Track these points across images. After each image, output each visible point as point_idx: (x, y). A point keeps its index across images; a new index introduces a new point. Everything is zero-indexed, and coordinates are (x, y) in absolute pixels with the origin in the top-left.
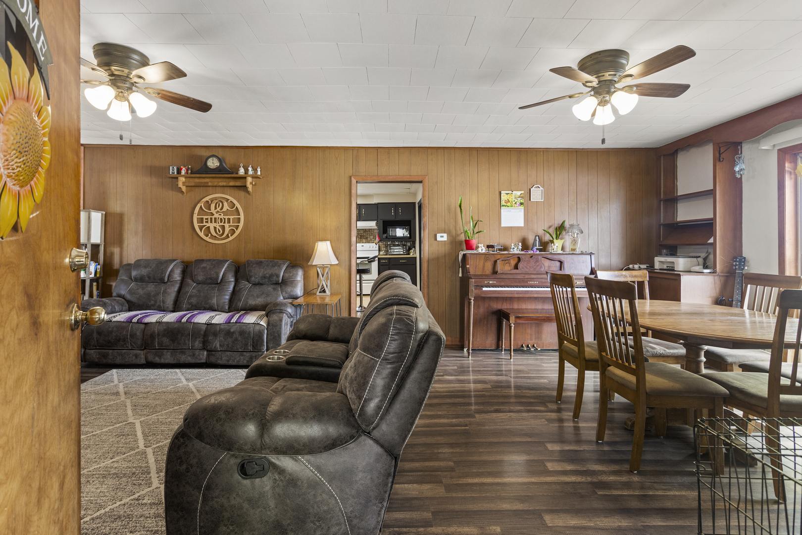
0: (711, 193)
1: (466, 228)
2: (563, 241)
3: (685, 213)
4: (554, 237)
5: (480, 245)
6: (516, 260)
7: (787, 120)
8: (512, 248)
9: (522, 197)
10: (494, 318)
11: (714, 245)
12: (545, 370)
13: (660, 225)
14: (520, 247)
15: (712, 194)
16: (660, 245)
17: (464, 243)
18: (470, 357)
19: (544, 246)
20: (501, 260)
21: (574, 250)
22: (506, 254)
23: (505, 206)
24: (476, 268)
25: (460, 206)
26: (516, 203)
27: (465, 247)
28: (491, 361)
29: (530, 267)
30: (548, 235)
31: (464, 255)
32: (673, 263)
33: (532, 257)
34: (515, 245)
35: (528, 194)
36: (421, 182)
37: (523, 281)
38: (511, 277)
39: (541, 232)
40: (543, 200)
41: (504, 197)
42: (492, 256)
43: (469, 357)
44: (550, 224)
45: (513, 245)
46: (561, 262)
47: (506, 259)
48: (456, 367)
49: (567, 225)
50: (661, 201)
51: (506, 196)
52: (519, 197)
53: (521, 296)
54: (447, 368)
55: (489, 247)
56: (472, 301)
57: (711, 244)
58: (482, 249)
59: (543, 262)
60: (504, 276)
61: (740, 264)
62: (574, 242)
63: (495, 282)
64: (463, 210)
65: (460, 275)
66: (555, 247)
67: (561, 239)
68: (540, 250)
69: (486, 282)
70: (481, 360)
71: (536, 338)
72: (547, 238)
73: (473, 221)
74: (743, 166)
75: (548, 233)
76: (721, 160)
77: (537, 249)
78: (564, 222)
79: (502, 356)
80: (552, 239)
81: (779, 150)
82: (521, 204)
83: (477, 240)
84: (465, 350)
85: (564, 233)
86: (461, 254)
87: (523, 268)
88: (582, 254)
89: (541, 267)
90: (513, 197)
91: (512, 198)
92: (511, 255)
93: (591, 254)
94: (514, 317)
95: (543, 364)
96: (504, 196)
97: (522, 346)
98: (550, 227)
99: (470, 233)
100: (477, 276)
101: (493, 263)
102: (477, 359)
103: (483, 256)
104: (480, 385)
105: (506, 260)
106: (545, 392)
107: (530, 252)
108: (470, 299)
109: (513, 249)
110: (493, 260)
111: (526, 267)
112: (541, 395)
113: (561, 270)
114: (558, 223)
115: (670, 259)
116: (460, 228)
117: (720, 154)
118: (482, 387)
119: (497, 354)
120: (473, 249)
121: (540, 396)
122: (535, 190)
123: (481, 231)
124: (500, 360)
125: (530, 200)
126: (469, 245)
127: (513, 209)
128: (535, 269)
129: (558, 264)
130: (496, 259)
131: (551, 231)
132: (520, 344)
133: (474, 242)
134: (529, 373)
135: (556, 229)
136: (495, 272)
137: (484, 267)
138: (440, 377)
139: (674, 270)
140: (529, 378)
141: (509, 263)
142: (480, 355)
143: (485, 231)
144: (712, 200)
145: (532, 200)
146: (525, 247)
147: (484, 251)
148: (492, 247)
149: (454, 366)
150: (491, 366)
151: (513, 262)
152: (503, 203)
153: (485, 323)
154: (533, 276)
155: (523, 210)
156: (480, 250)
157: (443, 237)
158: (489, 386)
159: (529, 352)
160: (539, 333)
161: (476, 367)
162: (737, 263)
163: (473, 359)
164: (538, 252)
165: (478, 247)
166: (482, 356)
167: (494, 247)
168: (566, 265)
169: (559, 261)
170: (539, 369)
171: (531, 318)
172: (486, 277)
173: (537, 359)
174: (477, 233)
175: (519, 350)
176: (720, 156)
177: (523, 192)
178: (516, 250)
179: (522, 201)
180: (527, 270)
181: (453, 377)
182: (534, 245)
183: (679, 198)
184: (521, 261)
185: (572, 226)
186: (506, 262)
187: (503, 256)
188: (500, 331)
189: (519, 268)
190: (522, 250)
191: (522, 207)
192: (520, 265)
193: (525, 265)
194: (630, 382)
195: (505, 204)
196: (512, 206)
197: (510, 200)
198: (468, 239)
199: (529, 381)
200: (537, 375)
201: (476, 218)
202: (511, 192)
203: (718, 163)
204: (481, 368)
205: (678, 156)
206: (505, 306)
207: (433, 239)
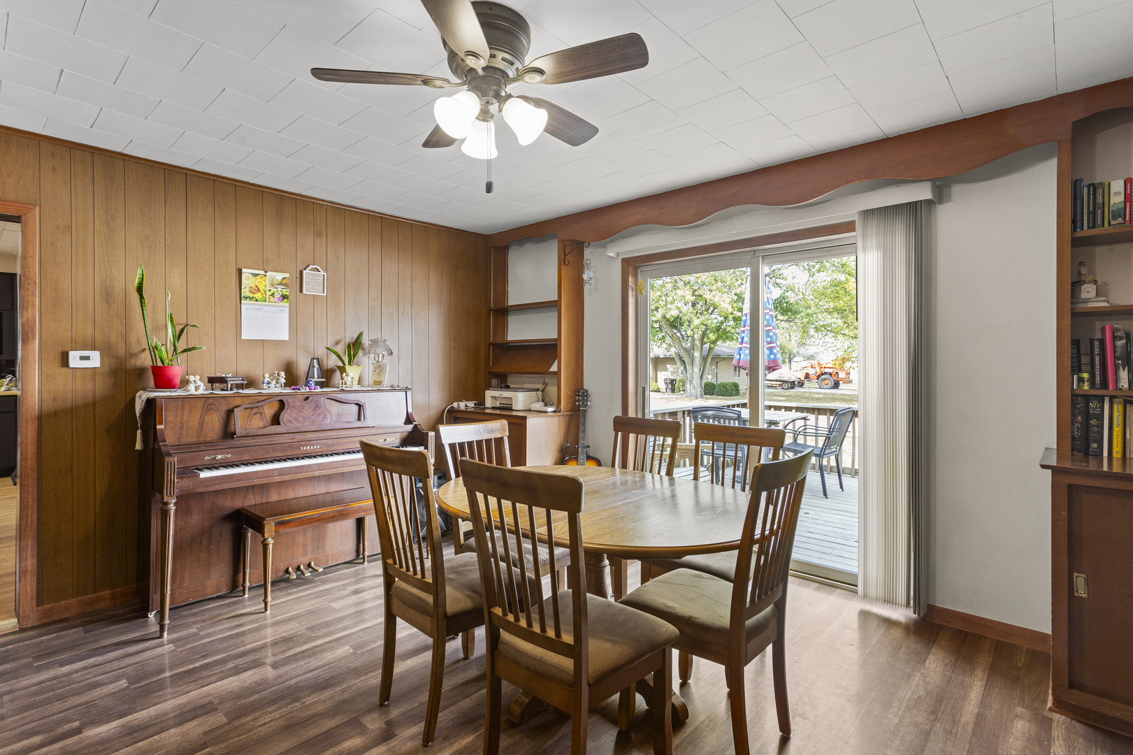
0: (554, 305)
1: (155, 341)
2: (360, 368)
3: (519, 330)
4: (347, 363)
5: (192, 378)
6: (276, 406)
7: (639, 223)
8: (266, 381)
9: (285, 285)
10: (227, 528)
11: (557, 374)
12: (340, 619)
13: (490, 344)
14: (283, 381)
15: (556, 306)
16: (489, 373)
17: (150, 371)
18: (165, 633)
19: (327, 376)
20: (242, 407)
21: (378, 383)
22: (254, 395)
23: (251, 299)
24: (181, 429)
25: (140, 289)
26: (273, 295)
27: (152, 383)
28: (221, 631)
29: (304, 419)
30: (334, 357)
31: (150, 403)
32: (511, 398)
33: (307, 399)
34: (272, 375)
35: (298, 280)
36: (16, 219)
37: (290, 446)
38: (265, 440)
39: (321, 352)
40: (325, 294)
41: (248, 280)
42: (222, 401)
43: (161, 636)
44: (338, 338)
45: (267, 375)
46: (360, 406)
47: (253, 406)
48: (123, 683)
49: (365, 341)
50: (491, 310)
51: (253, 279)
52: (281, 284)
53: (287, 478)
54: (97, 692)
55: (212, 380)
56: (172, 507)
57: (555, 373)
58: (197, 387)
59: (328, 407)
60: (251, 441)
61: (583, 399)
62: (379, 369)
63: (229, 456)
64: (146, 301)
65: (138, 446)
66: (349, 378)
67: (358, 364)
68: (322, 385)
69: (207, 458)
70: (195, 634)
71: (313, 551)
72: (333, 362)
73: (173, 326)
74: (592, 275)
75: (335, 353)
76: (567, 263)
77: (317, 383)
78: (360, 335)
79: (244, 607)
80: (342, 365)
81: (623, 260)
82: (284, 297)
83: (184, 366)
84: (151, 616)
85: (360, 353)
86: (141, 398)
87: (290, 422)
88: (393, 389)
89: (325, 417)
90: (268, 283)
91: (264, 284)
92: (264, 398)
93: (406, 390)
94: (273, 524)
95: (334, 605)
96: (248, 278)
97: (287, 571)
98: (337, 343)
99: (165, 353)
100: (182, 447)
101: (224, 415)
102: (185, 633)
103: (201, 403)
104: (195, 723)
105: (253, 408)
106: (351, 682)
107: (305, 390)
108: (167, 504)
109: (269, 383)
110: (224, 408)
111: (297, 420)
112: (346, 695)
113: (359, 419)
114: (350, 336)
115: (506, 394)
116: (138, 340)
117: (565, 255)
118: (201, 730)
119: (234, 603)
120: (174, 387)
121: (344, 702)
122: (310, 274)
123: (194, 348)
124: (242, 620)
125: (301, 291)
126: (162, 378)
127: (267, 305)
128: (313, 422)
129: (355, 408)
130: (231, 407)
131: (340, 349)
132: (283, 568)
133: (177, 371)
134: (311, 639)
135: (349, 346)
136: (228, 434)
137: (201, 424)
138: (69, 741)
139: (511, 409)
140: (313, 652)
141: (261, 414)
142: (191, 620)
143: (204, 348)
144: (556, 314)
145: (304, 292)
146: (292, 380)
147: (201, 391)
148: (222, 380)
149: (118, 678)
150: (221, 646)
151: (269, 411)
152: (245, 292)
153: (205, 543)
154: (310, 436)
155: (287, 309)
156: (192, 389)
157: (88, 360)
158: (219, 719)
159: (302, 580)
160: (320, 539)
161: (182, 664)
162: (581, 398)
163: (174, 636)
164: (319, 390)
165: (185, 383)
166: (196, 622)
167: (226, 382)
168: (368, 411)
169: (357, 404)
170: (328, 619)
171: (308, 519)
172: (209, 445)
173: (319, 595)
174: (185, 351)
175: (283, 581)
176: (565, 258)
177: (287, 275)
178: (275, 387)
179: (286, 292)
180: (299, 425)
181: (114, 724)
182: (309, 375)
183: (509, 309)
184: (286, 407)
185: (375, 342)
186: (255, 410)
187: (247, 401)
188: (239, 554)
189: (281, 422)
190: (286, 385)
191: (285, 304)
192: (285, 416)
193: (294, 415)
194: (562, 670)
195: (251, 295)
196: (265, 301)
197: (261, 288)
198: (160, 364)
199: (314, 662)
200: (328, 639)
201: (181, 319)
202: (263, 272)
203: (563, 267)
204: (195, 661)
205: (510, 252)
206: (249, 502)
207: (58, 362)
